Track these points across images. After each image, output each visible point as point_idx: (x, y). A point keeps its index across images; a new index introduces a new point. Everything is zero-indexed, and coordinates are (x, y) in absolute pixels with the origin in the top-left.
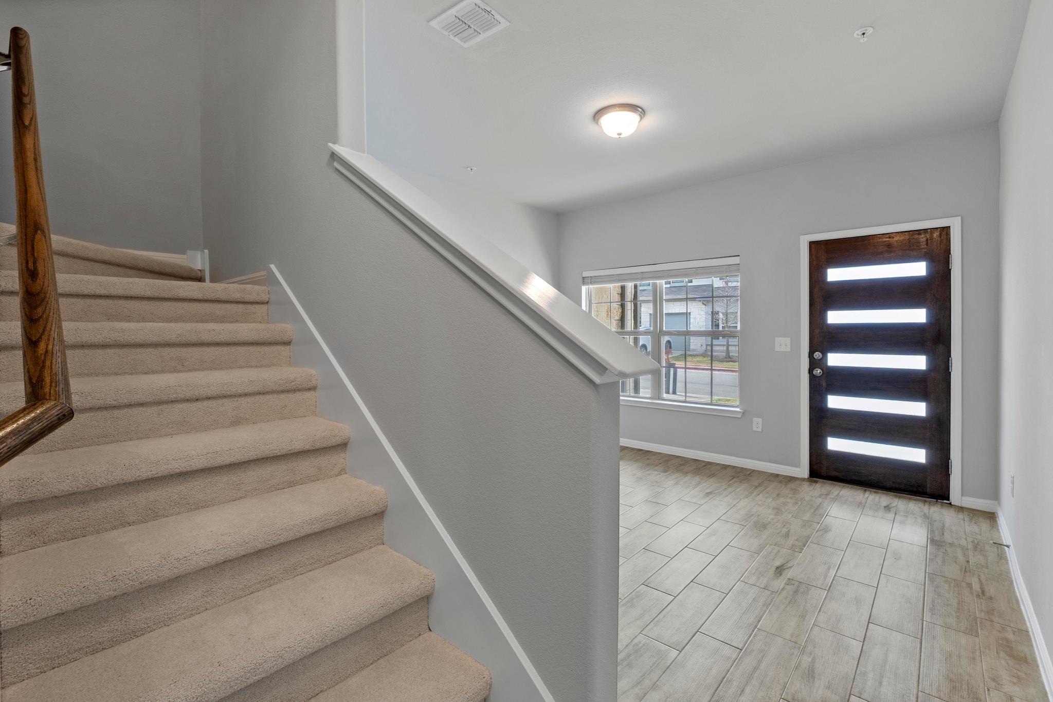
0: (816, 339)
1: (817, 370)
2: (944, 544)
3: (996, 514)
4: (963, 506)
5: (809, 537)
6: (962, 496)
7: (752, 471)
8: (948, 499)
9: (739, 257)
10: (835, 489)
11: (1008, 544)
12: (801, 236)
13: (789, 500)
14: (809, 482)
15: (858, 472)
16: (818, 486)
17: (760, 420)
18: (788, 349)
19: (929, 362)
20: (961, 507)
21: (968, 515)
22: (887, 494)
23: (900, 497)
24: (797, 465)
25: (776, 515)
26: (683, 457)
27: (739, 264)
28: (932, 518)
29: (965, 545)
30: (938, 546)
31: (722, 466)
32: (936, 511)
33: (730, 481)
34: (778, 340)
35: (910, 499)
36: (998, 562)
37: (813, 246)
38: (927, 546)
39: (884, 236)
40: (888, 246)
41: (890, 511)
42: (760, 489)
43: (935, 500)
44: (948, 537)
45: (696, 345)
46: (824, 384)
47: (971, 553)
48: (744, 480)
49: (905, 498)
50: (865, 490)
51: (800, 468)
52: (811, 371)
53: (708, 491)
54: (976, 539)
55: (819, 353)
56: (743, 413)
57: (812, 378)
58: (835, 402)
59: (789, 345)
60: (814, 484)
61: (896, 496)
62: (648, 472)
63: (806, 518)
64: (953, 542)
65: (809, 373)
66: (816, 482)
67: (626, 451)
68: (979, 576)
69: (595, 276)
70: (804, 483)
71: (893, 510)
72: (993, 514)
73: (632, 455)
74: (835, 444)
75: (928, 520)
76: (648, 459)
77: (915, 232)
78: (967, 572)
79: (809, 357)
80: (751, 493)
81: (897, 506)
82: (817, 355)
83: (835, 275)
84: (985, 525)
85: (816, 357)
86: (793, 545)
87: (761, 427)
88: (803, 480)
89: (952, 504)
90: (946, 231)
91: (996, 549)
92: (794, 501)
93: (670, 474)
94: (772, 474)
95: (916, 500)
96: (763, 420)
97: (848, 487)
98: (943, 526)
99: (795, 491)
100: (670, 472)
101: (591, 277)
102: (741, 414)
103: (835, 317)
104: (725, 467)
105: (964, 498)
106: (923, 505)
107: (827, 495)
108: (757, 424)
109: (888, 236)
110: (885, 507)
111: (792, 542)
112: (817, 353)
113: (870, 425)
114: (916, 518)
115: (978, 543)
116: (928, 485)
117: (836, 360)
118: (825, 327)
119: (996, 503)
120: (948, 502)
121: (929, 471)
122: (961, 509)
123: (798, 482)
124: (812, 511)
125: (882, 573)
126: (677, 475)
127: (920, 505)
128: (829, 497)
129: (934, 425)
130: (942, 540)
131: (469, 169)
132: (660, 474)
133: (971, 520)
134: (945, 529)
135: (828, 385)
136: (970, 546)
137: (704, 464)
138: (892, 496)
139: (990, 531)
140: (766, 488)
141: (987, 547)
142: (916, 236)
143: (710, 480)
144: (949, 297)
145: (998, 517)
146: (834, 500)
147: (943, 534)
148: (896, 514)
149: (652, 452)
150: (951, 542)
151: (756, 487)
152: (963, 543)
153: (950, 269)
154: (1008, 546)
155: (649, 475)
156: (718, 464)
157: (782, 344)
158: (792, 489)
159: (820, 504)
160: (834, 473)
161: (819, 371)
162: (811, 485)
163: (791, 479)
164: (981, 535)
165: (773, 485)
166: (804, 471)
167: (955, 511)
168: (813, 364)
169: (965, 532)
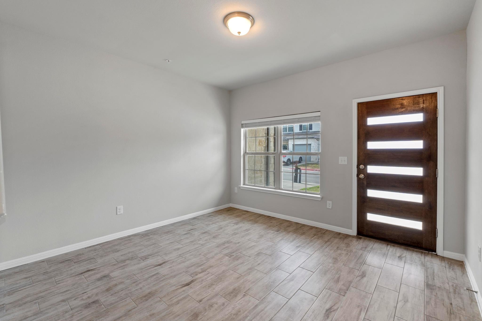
0: (361, 158)
1: (361, 175)
2: (434, 287)
3: (464, 262)
4: (444, 256)
5: (351, 282)
6: (444, 250)
7: (326, 230)
8: (435, 251)
9: (320, 112)
10: (370, 244)
11: (476, 291)
12: (353, 100)
13: (343, 252)
14: (357, 238)
15: (384, 234)
16: (361, 241)
17: (331, 202)
18: (346, 163)
19: (425, 171)
20: (443, 257)
21: (448, 263)
22: (400, 247)
23: (407, 249)
24: (351, 228)
25: (334, 264)
26: (291, 221)
27: (320, 116)
28: (426, 265)
29: (448, 289)
30: (431, 289)
31: (310, 228)
32: (428, 259)
33: (312, 238)
34: (340, 158)
35: (413, 251)
36: (471, 304)
37: (360, 105)
38: (425, 289)
39: (399, 99)
40: (401, 104)
41: (402, 260)
42: (328, 243)
43: (428, 252)
44: (437, 283)
45: (314, 159)
46: (365, 183)
47: (452, 295)
48: (320, 237)
49: (410, 250)
50: (388, 245)
51: (352, 229)
52: (358, 175)
53: (298, 245)
54: (455, 283)
55: (363, 165)
56: (322, 198)
57: (359, 179)
58: (371, 193)
59: (346, 160)
60: (359, 240)
61: (405, 249)
62: (268, 231)
63: (351, 266)
64: (440, 286)
65: (357, 176)
66: (360, 238)
67: (261, 217)
68: (460, 318)
69: (248, 123)
70: (354, 239)
71: (404, 259)
72: (462, 262)
73: (263, 220)
74: (371, 217)
75: (424, 268)
76: (271, 222)
77: (417, 96)
78: (451, 314)
79: (357, 168)
80: (323, 246)
81: (406, 256)
82: (362, 167)
83: (372, 121)
84: (458, 271)
85: (361, 168)
86: (340, 289)
87: (331, 206)
88: (353, 237)
89: (438, 255)
90: (434, 95)
91: (468, 293)
92: (346, 252)
93: (280, 232)
94: (337, 233)
95: (417, 251)
96: (332, 202)
97: (378, 242)
98: (434, 273)
99: (348, 245)
100: (280, 231)
101: (246, 124)
102: (321, 199)
103: (372, 145)
104: (312, 228)
105: (445, 252)
106: (421, 255)
107: (366, 248)
108: (329, 204)
109: (401, 99)
110: (399, 257)
111: (340, 286)
112: (362, 165)
113: (391, 207)
114: (417, 265)
115: (456, 287)
116: (424, 243)
117: (372, 169)
118: (366, 151)
119: (464, 255)
120: (435, 253)
121: (424, 234)
122: (443, 258)
123: (350, 239)
124: (356, 260)
125: (396, 315)
126: (284, 233)
127: (419, 255)
128: (367, 249)
129: (427, 208)
130: (434, 284)
131: (167, 61)
132: (274, 233)
133: (450, 267)
134: (435, 274)
135: (367, 183)
136: (452, 290)
137: (300, 226)
138: (403, 248)
139: (462, 276)
140: (332, 243)
141: (462, 291)
142: (417, 99)
143: (301, 237)
144: (436, 134)
145: (466, 265)
146: (369, 252)
147: (434, 279)
148: (405, 262)
149: (275, 217)
150: (439, 286)
151: (326, 242)
152: (447, 286)
153: (437, 117)
154: (476, 292)
155: (268, 233)
156: (309, 226)
157: (343, 160)
158: (346, 243)
159: (361, 255)
160: (371, 234)
161: (362, 176)
162: (357, 240)
163: (347, 236)
164: (457, 279)
165: (336, 240)
166: (354, 231)
167: (440, 260)
168: (359, 171)
169: (447, 277)
